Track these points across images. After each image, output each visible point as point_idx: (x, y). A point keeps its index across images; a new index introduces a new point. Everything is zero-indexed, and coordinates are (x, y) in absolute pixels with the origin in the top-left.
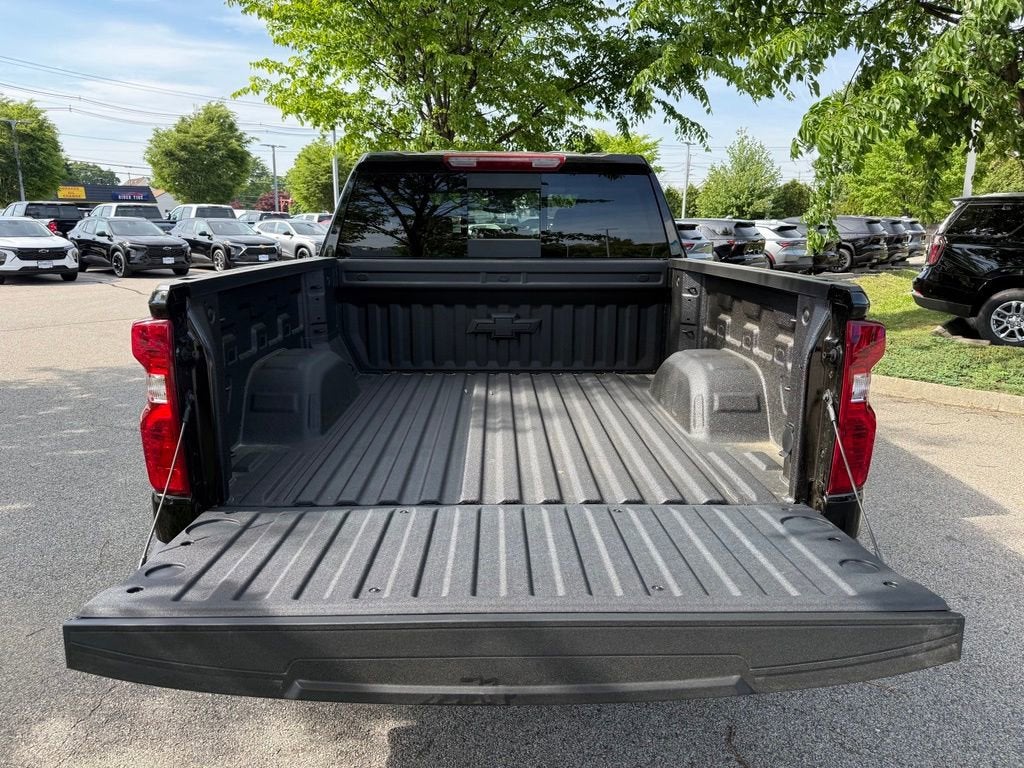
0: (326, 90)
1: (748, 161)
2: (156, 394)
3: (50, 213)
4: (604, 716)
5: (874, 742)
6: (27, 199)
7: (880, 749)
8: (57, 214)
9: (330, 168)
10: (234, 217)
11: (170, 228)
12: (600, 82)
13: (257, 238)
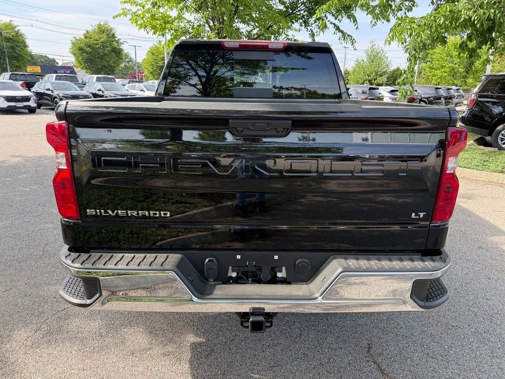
0: (160, 15)
1: (375, 57)
2: (61, 164)
3: (22, 79)
4: (303, 337)
5: (444, 353)
6: (11, 71)
7: (448, 357)
8: (26, 79)
9: (164, 57)
10: (115, 82)
11: (83, 87)
12: (302, 12)
13: (127, 93)
